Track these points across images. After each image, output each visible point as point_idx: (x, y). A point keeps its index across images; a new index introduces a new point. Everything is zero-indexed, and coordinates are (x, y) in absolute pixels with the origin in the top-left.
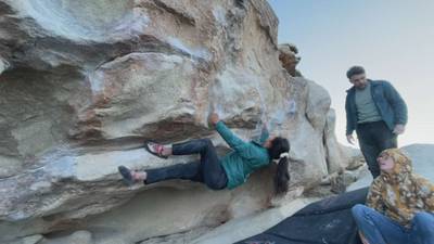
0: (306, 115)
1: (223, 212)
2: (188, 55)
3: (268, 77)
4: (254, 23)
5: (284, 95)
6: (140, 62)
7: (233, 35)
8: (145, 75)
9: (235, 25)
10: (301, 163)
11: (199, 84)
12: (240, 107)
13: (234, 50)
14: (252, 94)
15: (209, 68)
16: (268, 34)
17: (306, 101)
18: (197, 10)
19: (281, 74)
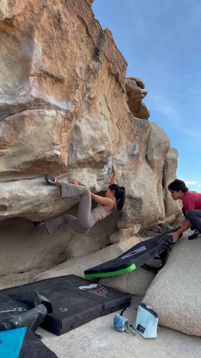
0: (146, 156)
1: (61, 254)
2: (60, 109)
3: (115, 120)
4: (106, 71)
5: (128, 137)
6: (31, 117)
7: (89, 85)
8: (33, 126)
9: (92, 77)
10: (139, 201)
11: (64, 130)
12: (94, 150)
13: (90, 98)
14: (103, 139)
15: (72, 117)
16: (117, 80)
17: (147, 143)
18: (65, 70)
19: (127, 118)
